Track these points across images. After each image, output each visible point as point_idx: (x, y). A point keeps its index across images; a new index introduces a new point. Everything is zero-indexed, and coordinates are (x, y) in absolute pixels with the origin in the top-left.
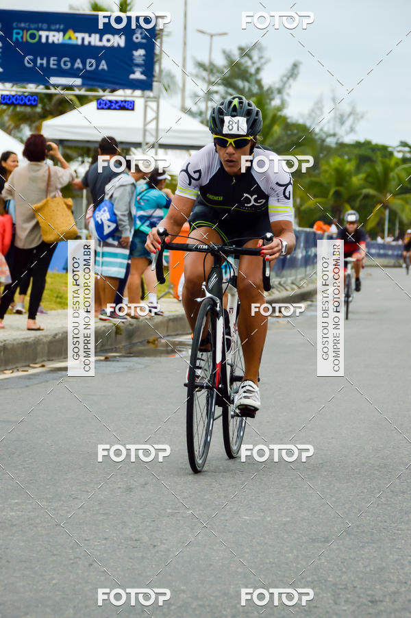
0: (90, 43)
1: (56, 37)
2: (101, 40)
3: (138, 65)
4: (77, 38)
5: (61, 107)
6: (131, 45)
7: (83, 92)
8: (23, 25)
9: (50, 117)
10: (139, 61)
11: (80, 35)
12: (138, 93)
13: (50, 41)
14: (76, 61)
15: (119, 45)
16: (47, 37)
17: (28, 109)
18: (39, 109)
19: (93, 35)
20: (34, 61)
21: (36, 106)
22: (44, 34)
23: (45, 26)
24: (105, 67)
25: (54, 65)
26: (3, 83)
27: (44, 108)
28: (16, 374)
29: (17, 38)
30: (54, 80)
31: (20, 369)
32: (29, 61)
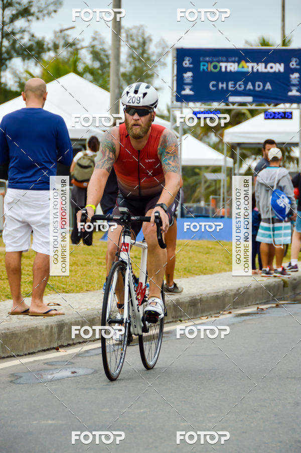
0: (258, 70)
1: (232, 67)
2: (266, 67)
3: (294, 85)
4: (249, 67)
5: (238, 118)
6: (289, 71)
7: (253, 107)
8: (207, 59)
9: (230, 126)
10: (295, 82)
11: (250, 65)
12: (295, 105)
13: (228, 70)
14: (247, 84)
15: (279, 71)
16: (226, 67)
19: (260, 64)
20: (216, 86)
22: (223, 65)
23: (224, 59)
24: (270, 88)
25: (231, 87)
26: (194, 102)
28: (210, 319)
29: (203, 69)
30: (232, 99)
31: (213, 316)
32: (213, 86)
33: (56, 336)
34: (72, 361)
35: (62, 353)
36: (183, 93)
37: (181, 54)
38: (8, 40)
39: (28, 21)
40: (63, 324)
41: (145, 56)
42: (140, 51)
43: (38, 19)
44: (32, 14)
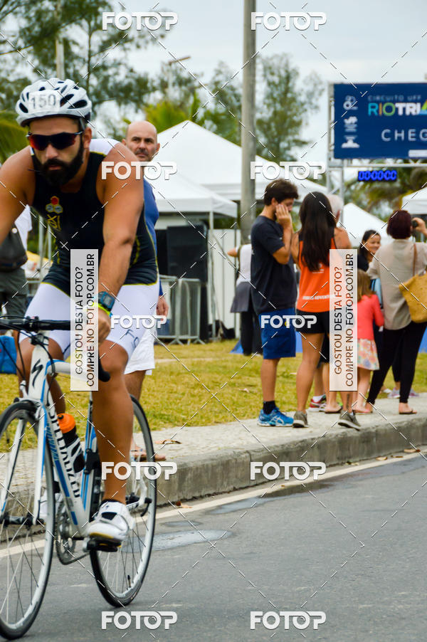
1: (413, 109)
5: (421, 181)
8: (378, 98)
9: (410, 191)
13: (408, 113)
16: (404, 109)
17: (387, 185)
18: (398, 184)
20: (391, 135)
21: (395, 180)
22: (400, 106)
23: (401, 98)
25: (412, 137)
26: (360, 159)
27: (403, 183)
28: (391, 461)
29: (372, 113)
30: (413, 153)
31: (395, 455)
32: (386, 135)
33: (176, 486)
34: (200, 520)
35: (186, 509)
36: (344, 145)
37: (341, 92)
38: (98, 77)
39: (125, 50)
40: (185, 469)
41: (289, 95)
42: (283, 88)
43: (138, 47)
44: (131, 40)
